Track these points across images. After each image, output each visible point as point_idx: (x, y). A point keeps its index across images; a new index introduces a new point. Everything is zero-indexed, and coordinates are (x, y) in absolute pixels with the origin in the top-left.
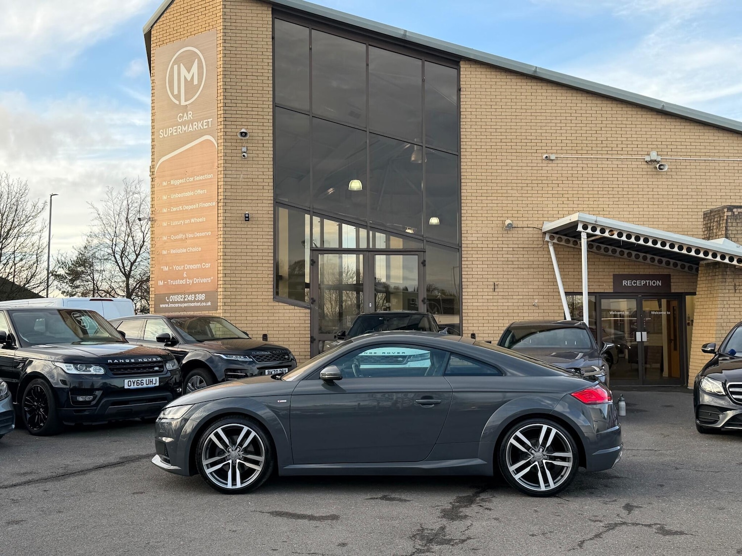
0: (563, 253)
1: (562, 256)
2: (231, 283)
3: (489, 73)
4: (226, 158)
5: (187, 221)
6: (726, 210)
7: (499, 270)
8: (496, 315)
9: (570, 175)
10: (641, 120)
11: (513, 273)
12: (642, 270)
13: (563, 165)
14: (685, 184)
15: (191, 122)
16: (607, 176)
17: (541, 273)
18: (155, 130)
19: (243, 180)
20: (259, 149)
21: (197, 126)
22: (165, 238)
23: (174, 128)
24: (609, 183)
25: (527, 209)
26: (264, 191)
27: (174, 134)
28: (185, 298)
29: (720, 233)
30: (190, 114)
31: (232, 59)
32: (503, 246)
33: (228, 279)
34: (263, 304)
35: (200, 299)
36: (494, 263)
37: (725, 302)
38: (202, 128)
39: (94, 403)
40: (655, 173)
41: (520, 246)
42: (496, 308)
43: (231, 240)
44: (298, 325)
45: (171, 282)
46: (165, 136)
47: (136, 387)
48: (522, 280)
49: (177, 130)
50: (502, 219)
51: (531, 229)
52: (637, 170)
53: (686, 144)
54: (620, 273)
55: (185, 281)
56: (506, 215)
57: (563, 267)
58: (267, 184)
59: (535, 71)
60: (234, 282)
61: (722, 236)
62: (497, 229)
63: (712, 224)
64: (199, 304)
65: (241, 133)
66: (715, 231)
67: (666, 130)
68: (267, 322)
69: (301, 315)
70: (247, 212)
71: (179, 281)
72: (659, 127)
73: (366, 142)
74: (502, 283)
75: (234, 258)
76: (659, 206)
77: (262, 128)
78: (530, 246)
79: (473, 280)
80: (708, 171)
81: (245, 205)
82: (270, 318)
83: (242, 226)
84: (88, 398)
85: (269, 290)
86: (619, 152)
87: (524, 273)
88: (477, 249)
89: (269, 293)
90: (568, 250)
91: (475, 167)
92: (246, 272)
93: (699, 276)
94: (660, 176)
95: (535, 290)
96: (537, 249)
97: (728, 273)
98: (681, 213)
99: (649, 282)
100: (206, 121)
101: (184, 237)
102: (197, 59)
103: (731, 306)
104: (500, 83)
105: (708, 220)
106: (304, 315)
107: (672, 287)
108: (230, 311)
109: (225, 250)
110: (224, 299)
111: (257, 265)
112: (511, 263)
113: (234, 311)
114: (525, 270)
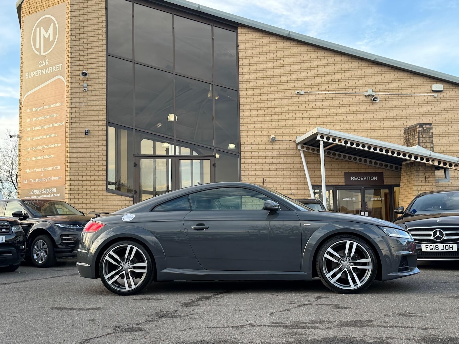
0: (310, 158)
1: (310, 160)
2: (75, 179)
3: (258, 35)
4: (72, 91)
5: (44, 137)
6: (418, 126)
7: (267, 169)
9: (314, 105)
10: (361, 67)
11: (276, 172)
12: (364, 170)
13: (309, 98)
14: (392, 111)
15: (47, 67)
16: (339, 105)
17: (296, 172)
18: (23, 74)
19: (84, 107)
20: (96, 85)
21: (52, 69)
22: (28, 149)
23: (36, 71)
24: (340, 110)
25: (285, 128)
26: (100, 114)
27: (36, 76)
28: (42, 192)
29: (415, 142)
30: (47, 61)
31: (77, 23)
32: (269, 153)
33: (73, 177)
34: (98, 194)
35: (52, 192)
37: (419, 189)
38: (55, 71)
40: (371, 104)
41: (281, 153)
43: (75, 149)
45: (33, 180)
46: (30, 77)
48: (282, 177)
49: (38, 73)
50: (268, 134)
51: (288, 142)
52: (359, 101)
53: (392, 84)
54: (349, 172)
55: (42, 179)
56: (272, 132)
57: (310, 167)
58: (102, 110)
59: (289, 34)
60: (78, 179)
61: (416, 144)
62: (265, 141)
63: (409, 137)
64: (52, 196)
65: (83, 73)
66: (411, 141)
67: (378, 75)
68: (102, 207)
69: (126, 202)
70: (87, 129)
71: (38, 179)
72: (374, 72)
73: (173, 81)
74: (269, 179)
75: (78, 161)
76: (375, 126)
77: (98, 70)
78: (288, 153)
79: (249, 177)
80: (407, 102)
81: (86, 124)
82: (104, 205)
83: (83, 139)
85: (103, 184)
86: (347, 90)
87: (284, 172)
88: (251, 155)
89: (103, 187)
90: (314, 156)
91: (249, 99)
92: (86, 172)
93: (402, 172)
94: (375, 106)
95: (292, 184)
96: (293, 155)
97: (420, 169)
98: (389, 131)
99: (369, 178)
100: (58, 65)
101: (42, 148)
102: (52, 24)
104: (266, 42)
105: (407, 134)
106: (129, 202)
107: (384, 181)
108: (74, 200)
109: (71, 156)
110: (70, 191)
111: (94, 167)
112: (275, 165)
113: (77, 200)
114: (284, 169)
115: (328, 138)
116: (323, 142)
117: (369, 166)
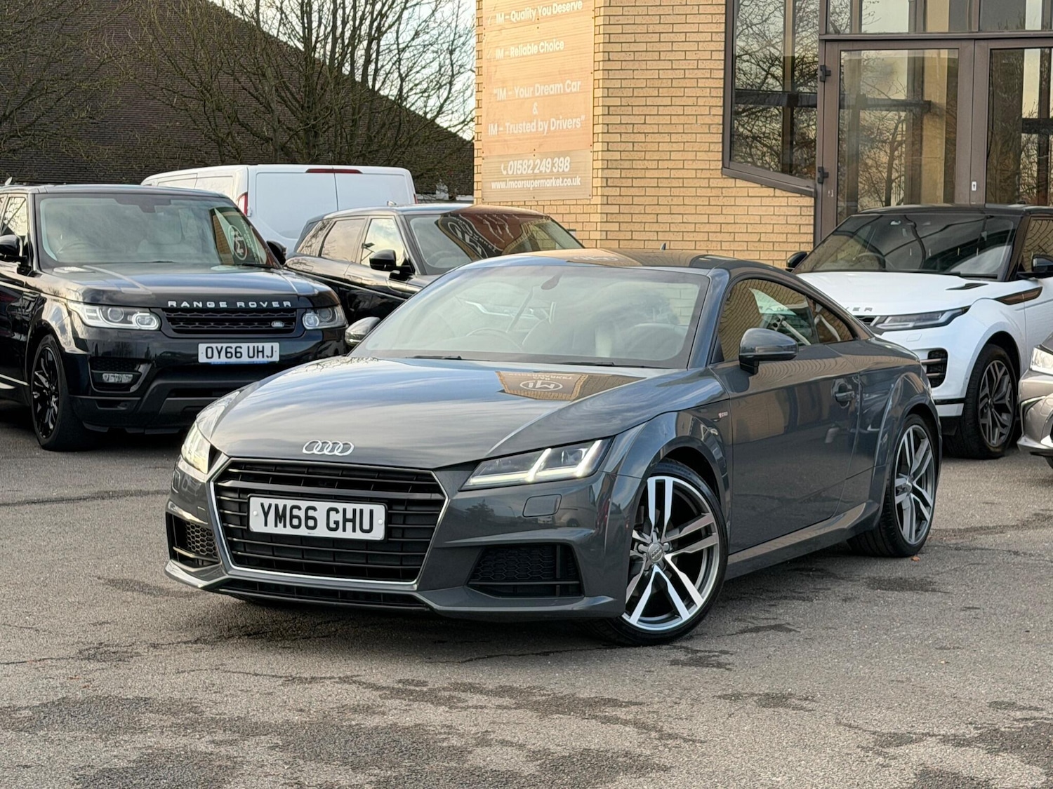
2: (622, 129)
22: (501, 19)
28: (535, 167)
33: (617, 120)
34: (697, 183)
35: (561, 170)
39: (133, 389)
43: (623, 20)
44: (783, 238)
45: (511, 126)
47: (223, 360)
55: (534, 124)
60: (630, 128)
64: (558, 182)
69: (791, 211)
71: (524, 124)
75: (630, 65)
82: (713, 219)
84: (126, 378)
85: (712, 147)
89: (711, 156)
92: (659, 101)
101: (534, 15)
106: (798, 211)
108: (618, 200)
109: (610, 48)
110: (606, 171)
111: (683, 83)
113: (629, 200)
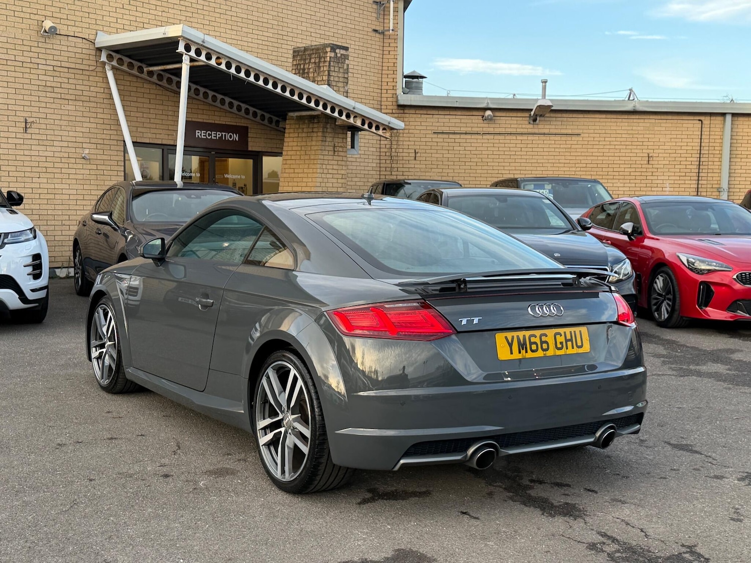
0: (126, 83)
6: (328, 49)
7: (33, 98)
8: (29, 169)
11: (54, 106)
12: (218, 118)
25: (73, 7)
29: (319, 79)
32: (38, 61)
36: (26, 87)
37: (324, 166)
41: (63, 64)
42: (28, 158)
48: (66, 118)
50: (37, 17)
51: (80, 40)
54: (193, 120)
56: (44, 13)
61: (323, 82)
62: (29, 32)
63: (306, 66)
66: (311, 75)
74: (37, 120)
76: (243, 30)
78: (78, 66)
87: (69, 108)
90: (130, 78)
93: (287, 131)
95: (85, 135)
96: (87, 73)
97: (329, 130)
99: (225, 135)
103: (330, 171)
105: (301, 60)
107: (249, 143)
112: (50, 89)
114: (71, 103)
115: (198, 53)
116: (189, 58)
117: (226, 111)
